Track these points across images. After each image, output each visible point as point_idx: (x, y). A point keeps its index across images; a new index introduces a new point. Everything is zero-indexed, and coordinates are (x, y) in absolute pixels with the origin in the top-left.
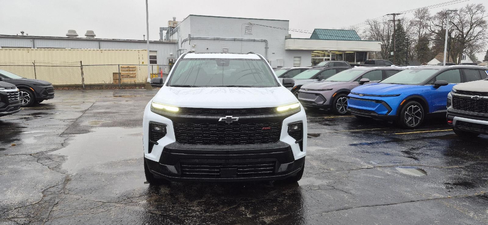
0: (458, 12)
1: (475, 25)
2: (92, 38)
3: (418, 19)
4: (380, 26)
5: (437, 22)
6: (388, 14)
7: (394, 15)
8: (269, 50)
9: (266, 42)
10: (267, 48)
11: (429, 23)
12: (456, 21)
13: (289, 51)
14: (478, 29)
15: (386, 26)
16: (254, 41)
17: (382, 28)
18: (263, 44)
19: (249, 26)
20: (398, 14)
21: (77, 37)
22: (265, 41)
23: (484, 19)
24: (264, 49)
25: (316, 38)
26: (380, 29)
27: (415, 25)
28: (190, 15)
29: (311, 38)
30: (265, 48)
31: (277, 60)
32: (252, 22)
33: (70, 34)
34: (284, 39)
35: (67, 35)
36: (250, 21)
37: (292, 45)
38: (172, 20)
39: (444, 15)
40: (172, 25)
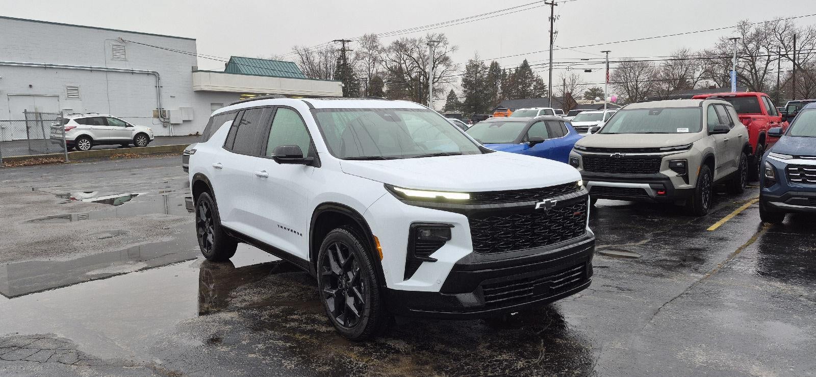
0: (417, 43)
1: (437, 62)
3: (366, 50)
4: (313, 57)
5: (393, 55)
6: (336, 41)
7: (343, 41)
8: (163, 91)
10: (158, 87)
11: (383, 55)
12: (415, 55)
13: (203, 94)
14: (441, 68)
15: (323, 58)
16: (132, 72)
17: (317, 61)
18: (152, 79)
19: (119, 44)
20: (348, 41)
22: (154, 74)
23: (447, 55)
25: (236, 71)
26: (315, 61)
27: (362, 59)
29: (226, 72)
31: (181, 108)
32: (126, 37)
34: (191, 73)
37: (205, 83)
39: (400, 47)
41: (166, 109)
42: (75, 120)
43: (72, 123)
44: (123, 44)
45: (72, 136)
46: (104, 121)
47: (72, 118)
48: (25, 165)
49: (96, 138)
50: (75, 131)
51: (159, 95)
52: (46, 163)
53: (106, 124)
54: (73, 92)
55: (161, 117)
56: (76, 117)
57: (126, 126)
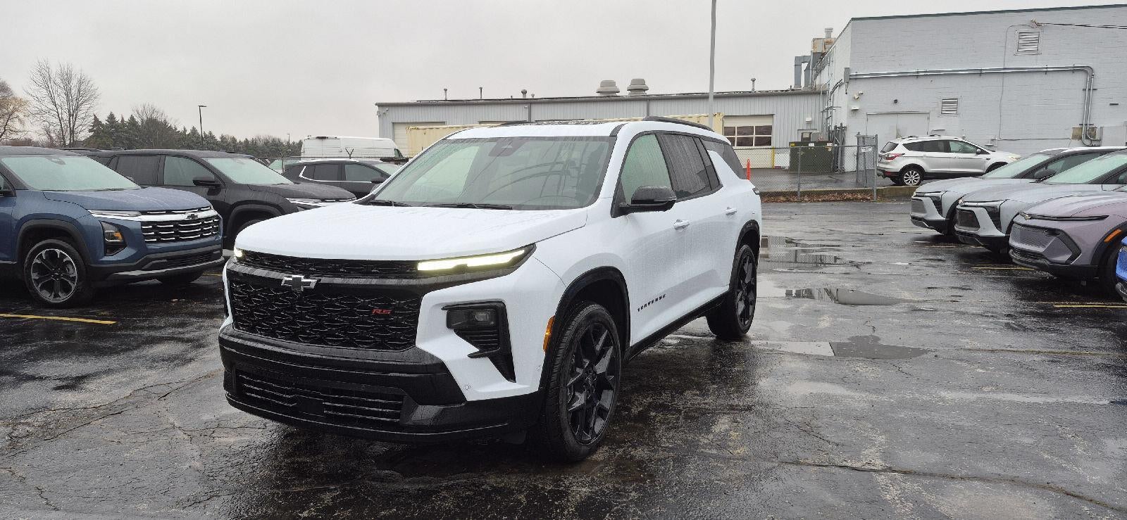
2: (640, 94)
8: (1096, 97)
9: (1086, 72)
10: (1089, 90)
18: (1080, 79)
21: (617, 94)
22: (1082, 69)
24: (1081, 94)
28: (853, 19)
30: (1084, 90)
33: (604, 89)
35: (599, 92)
36: (1032, 16)
38: (824, 36)
40: (820, 49)
41: (1098, 125)
42: (904, 145)
43: (900, 149)
44: (1038, 29)
45: (897, 166)
46: (945, 146)
47: (901, 142)
48: (823, 201)
49: (928, 168)
50: (903, 158)
51: (1088, 102)
52: (849, 200)
53: (948, 149)
54: (950, 105)
55: (1087, 138)
56: (906, 141)
57: (978, 153)
